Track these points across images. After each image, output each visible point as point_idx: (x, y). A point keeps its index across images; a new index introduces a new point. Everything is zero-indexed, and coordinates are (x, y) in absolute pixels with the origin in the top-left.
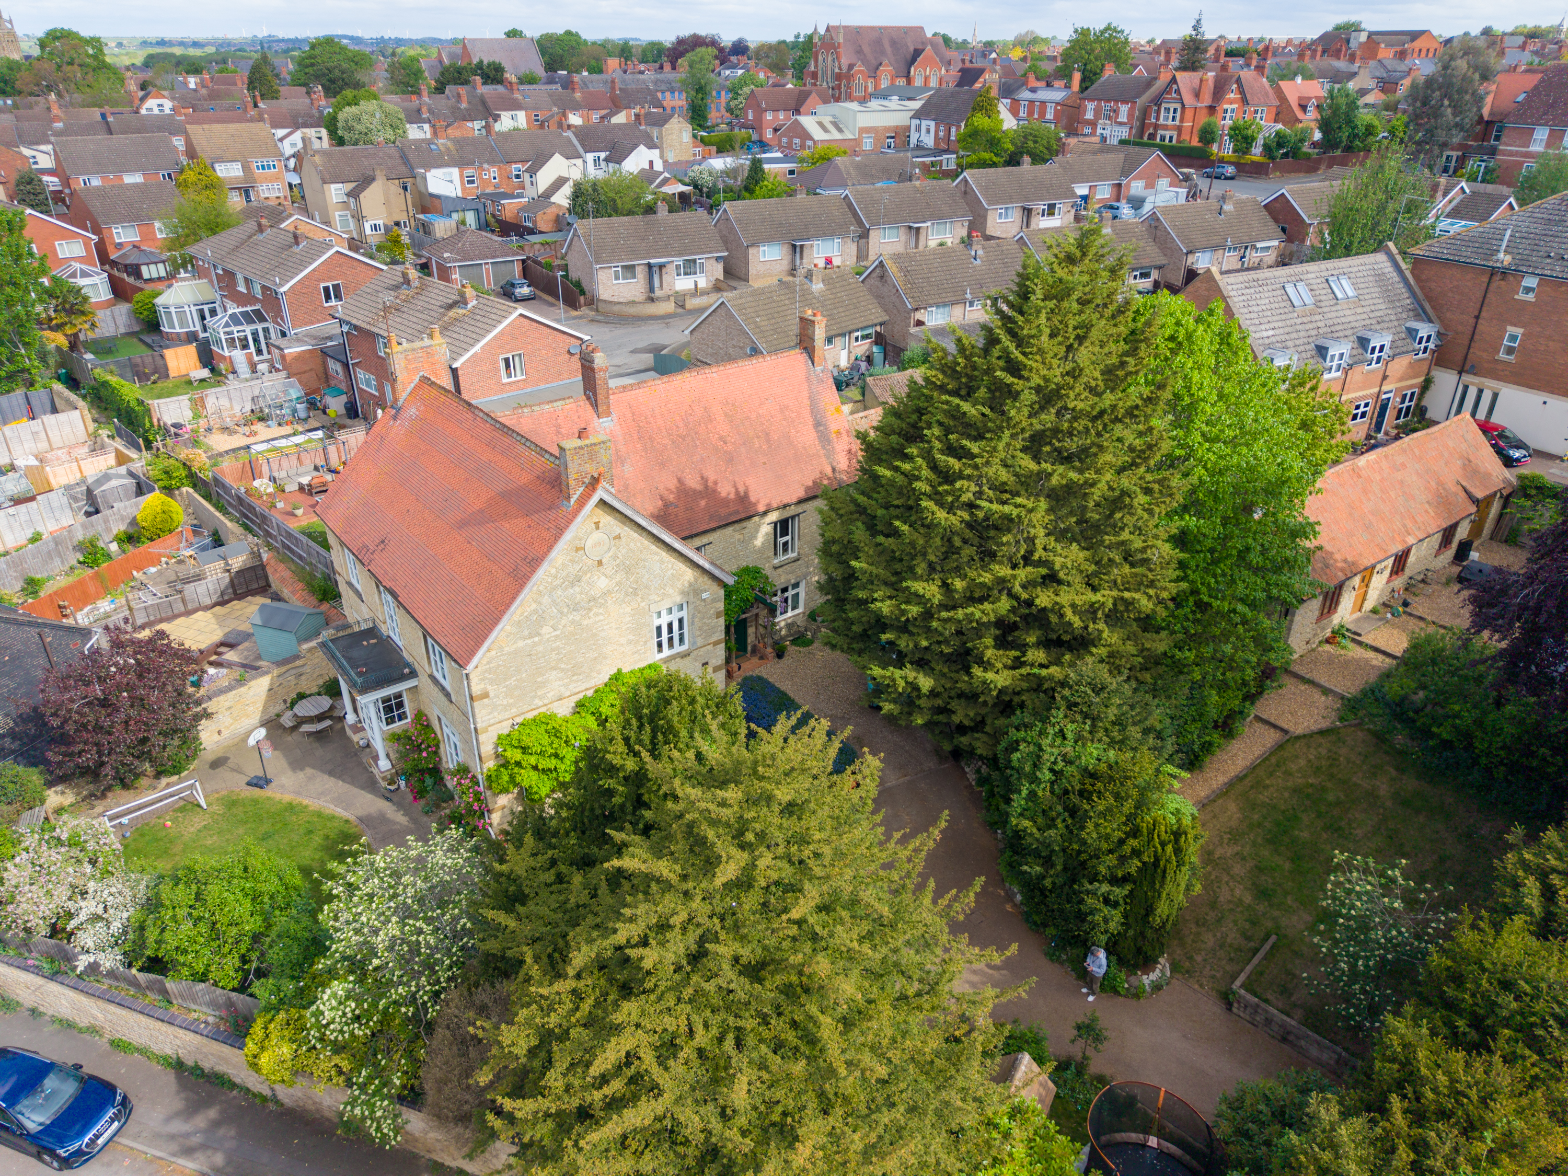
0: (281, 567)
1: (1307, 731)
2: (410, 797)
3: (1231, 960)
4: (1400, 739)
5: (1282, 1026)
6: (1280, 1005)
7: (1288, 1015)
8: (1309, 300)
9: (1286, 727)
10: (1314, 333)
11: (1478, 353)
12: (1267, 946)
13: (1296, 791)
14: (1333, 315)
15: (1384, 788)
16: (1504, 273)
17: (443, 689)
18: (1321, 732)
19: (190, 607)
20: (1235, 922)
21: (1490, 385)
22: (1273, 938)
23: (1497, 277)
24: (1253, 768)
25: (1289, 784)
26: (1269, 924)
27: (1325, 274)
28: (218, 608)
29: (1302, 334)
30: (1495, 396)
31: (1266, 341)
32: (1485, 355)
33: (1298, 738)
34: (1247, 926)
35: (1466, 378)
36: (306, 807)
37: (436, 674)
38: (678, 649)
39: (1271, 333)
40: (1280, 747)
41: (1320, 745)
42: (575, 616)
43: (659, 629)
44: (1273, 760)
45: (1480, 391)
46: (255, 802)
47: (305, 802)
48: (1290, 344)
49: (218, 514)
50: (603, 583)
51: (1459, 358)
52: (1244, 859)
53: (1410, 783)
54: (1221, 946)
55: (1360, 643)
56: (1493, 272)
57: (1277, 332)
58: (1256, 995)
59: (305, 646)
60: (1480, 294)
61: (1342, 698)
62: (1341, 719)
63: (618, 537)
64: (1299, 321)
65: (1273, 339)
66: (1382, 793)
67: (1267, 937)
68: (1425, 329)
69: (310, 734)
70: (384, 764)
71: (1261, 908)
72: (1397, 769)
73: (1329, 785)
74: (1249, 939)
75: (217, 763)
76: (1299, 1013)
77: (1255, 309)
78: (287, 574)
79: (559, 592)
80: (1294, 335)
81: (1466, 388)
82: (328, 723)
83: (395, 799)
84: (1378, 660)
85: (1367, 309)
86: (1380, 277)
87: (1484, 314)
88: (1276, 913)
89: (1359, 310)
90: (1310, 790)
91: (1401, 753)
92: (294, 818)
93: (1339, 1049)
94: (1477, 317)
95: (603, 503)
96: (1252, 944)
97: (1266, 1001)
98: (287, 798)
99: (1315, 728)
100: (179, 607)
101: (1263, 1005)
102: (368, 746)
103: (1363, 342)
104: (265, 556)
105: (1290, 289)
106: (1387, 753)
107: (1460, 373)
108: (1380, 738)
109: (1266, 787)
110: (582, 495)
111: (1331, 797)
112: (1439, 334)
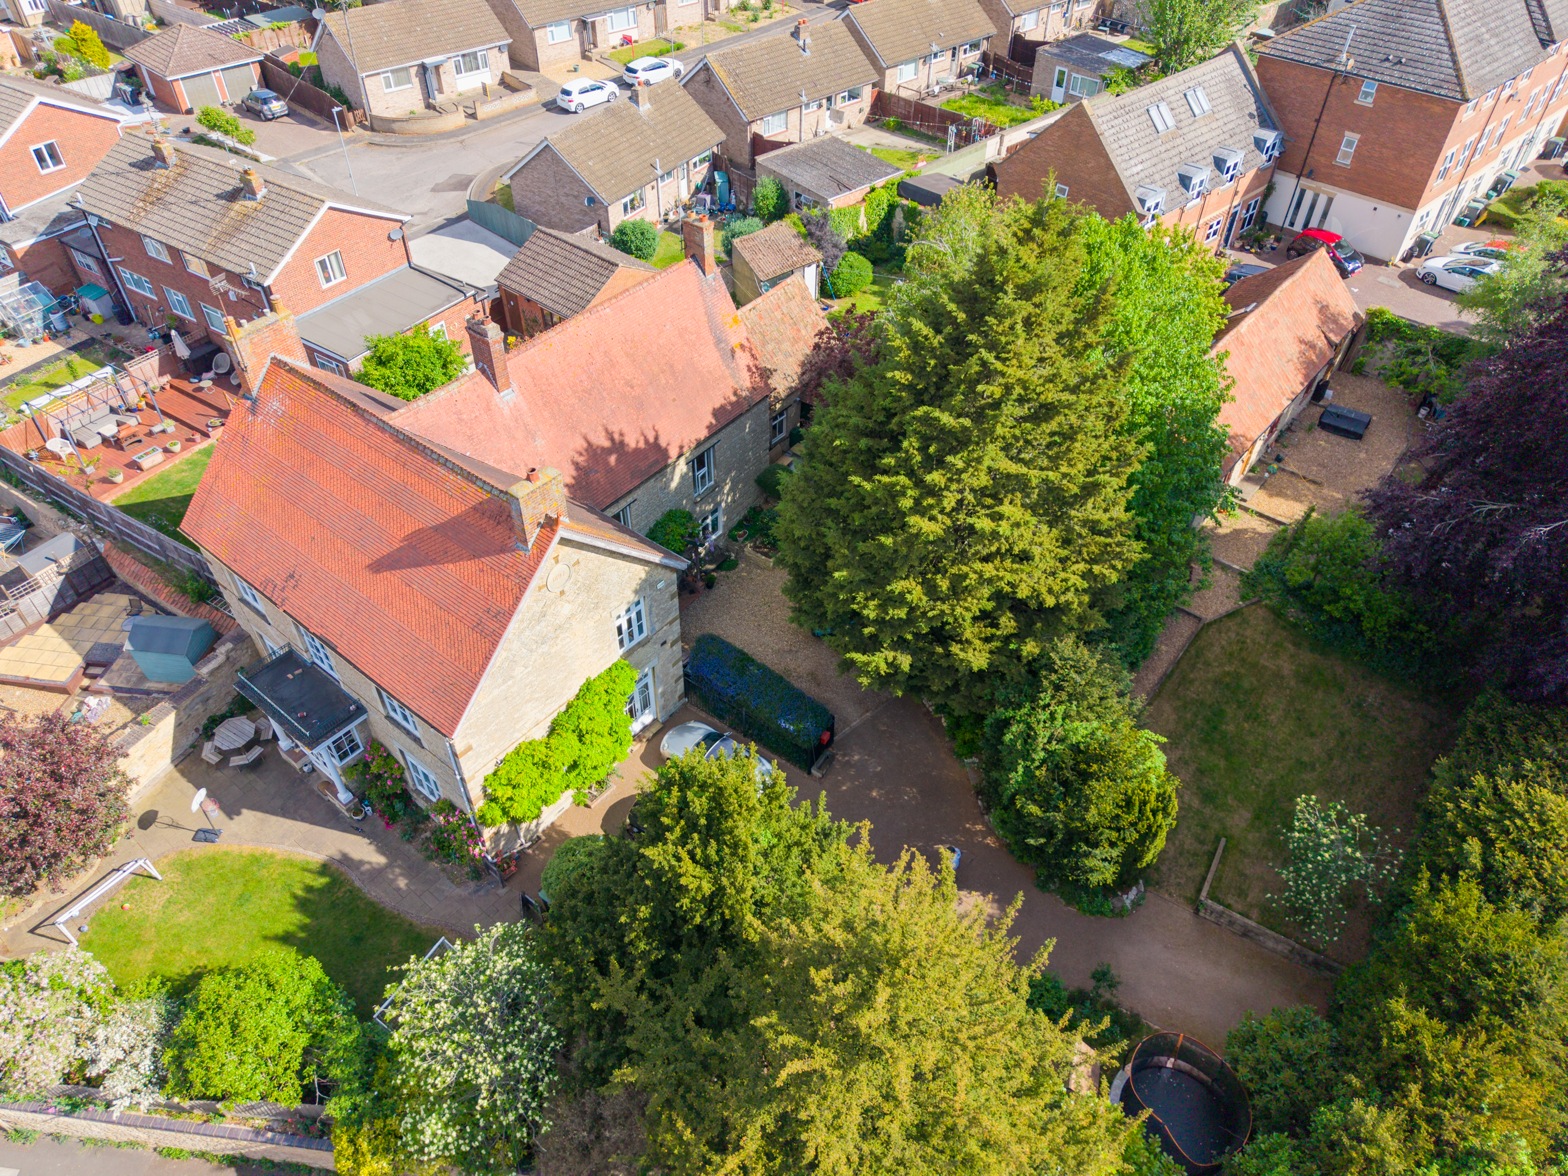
0: (128, 560)
1: (1216, 616)
2: (381, 823)
3: (1191, 865)
4: (1293, 612)
5: (1245, 926)
6: (1239, 907)
7: (1248, 917)
8: (1171, 122)
9: (1198, 613)
10: (1176, 160)
11: (1317, 158)
12: (1220, 851)
13: (1217, 682)
14: (1192, 135)
15: (1287, 668)
16: (1346, 77)
17: (408, 733)
18: (1230, 615)
19: (31, 621)
20: (1189, 828)
21: (1326, 189)
22: (1223, 840)
23: (1339, 80)
24: (1177, 663)
25: (1210, 675)
26: (1216, 826)
27: (1182, 88)
28: (63, 617)
29: (1167, 163)
30: (1330, 201)
31: (1137, 178)
32: (1322, 160)
33: (1210, 624)
34: (1199, 830)
35: (1304, 182)
36: (272, 856)
37: (392, 714)
38: (638, 638)
39: (1140, 167)
40: (1197, 636)
41: (1229, 630)
42: (545, 648)
43: (620, 629)
44: (1193, 652)
45: (1316, 196)
46: (213, 860)
47: (269, 851)
48: (1157, 177)
49: (14, 492)
50: (566, 609)
51: (1299, 161)
52: (1186, 763)
53: (1307, 657)
54: (1181, 854)
55: (1246, 509)
56: (1336, 74)
57: (1145, 165)
58: (1220, 902)
59: (205, 671)
60: (1321, 97)
61: (1241, 574)
62: (1243, 598)
63: (578, 562)
64: (1163, 149)
65: (1142, 175)
66: (1286, 672)
67: (1217, 840)
68: (1270, 137)
69: (241, 767)
70: (344, 796)
71: (1208, 811)
72: (1294, 644)
73: (1243, 671)
74: (1202, 843)
75: (147, 820)
76: (1255, 913)
77: (1124, 142)
78: (136, 567)
79: (527, 633)
80: (1160, 166)
81: (1303, 192)
82: (257, 751)
83: (367, 829)
84: (1263, 527)
85: (1220, 123)
86: (1230, 80)
87: (1324, 118)
88: (1221, 814)
89: (1214, 125)
90: (1228, 679)
91: (1295, 626)
92: (264, 872)
93: (1292, 942)
94: (1318, 121)
95: (564, 542)
96: (1205, 848)
97: (1228, 906)
98: (247, 849)
99: (1222, 610)
100: (19, 625)
101: (1228, 911)
102: (314, 770)
103: (1219, 163)
104: (101, 546)
105: (1154, 112)
106: (1284, 628)
107: (1299, 177)
108: (1277, 613)
109: (1192, 682)
110: (539, 538)
111: (1246, 684)
112: (1283, 141)
